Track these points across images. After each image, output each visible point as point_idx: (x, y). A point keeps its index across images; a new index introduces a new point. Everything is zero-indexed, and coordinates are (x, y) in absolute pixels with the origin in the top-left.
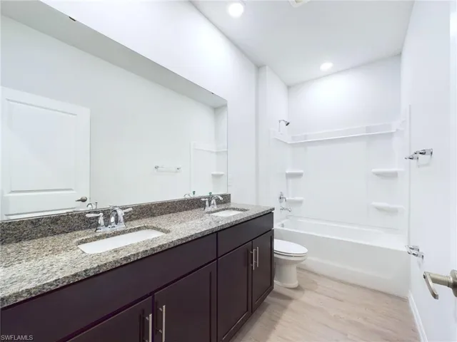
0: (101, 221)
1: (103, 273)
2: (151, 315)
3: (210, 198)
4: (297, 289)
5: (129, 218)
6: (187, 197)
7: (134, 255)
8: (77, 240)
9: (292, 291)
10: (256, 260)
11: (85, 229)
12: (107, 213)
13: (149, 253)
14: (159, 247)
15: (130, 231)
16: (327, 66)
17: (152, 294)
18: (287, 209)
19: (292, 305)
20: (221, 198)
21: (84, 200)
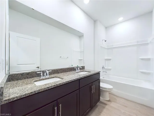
0: (42, 74)
1: (40, 92)
2: (56, 107)
3: (77, 67)
4: (109, 101)
5: (50, 73)
6: (70, 67)
7: (51, 86)
8: (34, 80)
9: (107, 102)
10: (93, 90)
11: (37, 77)
12: (44, 72)
13: (56, 86)
14: (59, 84)
15: (51, 78)
16: (121, 19)
17: (57, 100)
18: (105, 72)
19: (107, 107)
21: (38, 67)
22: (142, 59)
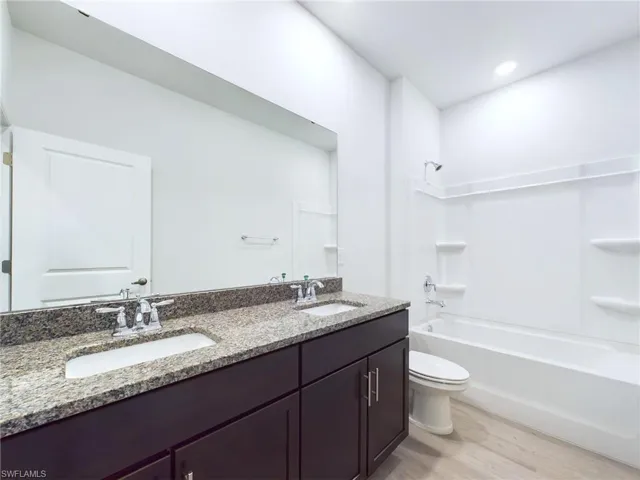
0: (121, 319)
3: (305, 286)
4: (451, 437)
5: (166, 314)
6: (274, 281)
8: (76, 349)
9: (441, 440)
10: (374, 389)
11: (101, 329)
12: (132, 307)
15: (166, 335)
16: (506, 69)
18: (437, 303)
19: (440, 466)
20: (321, 285)
21: (142, 283)
22: (606, 248)
